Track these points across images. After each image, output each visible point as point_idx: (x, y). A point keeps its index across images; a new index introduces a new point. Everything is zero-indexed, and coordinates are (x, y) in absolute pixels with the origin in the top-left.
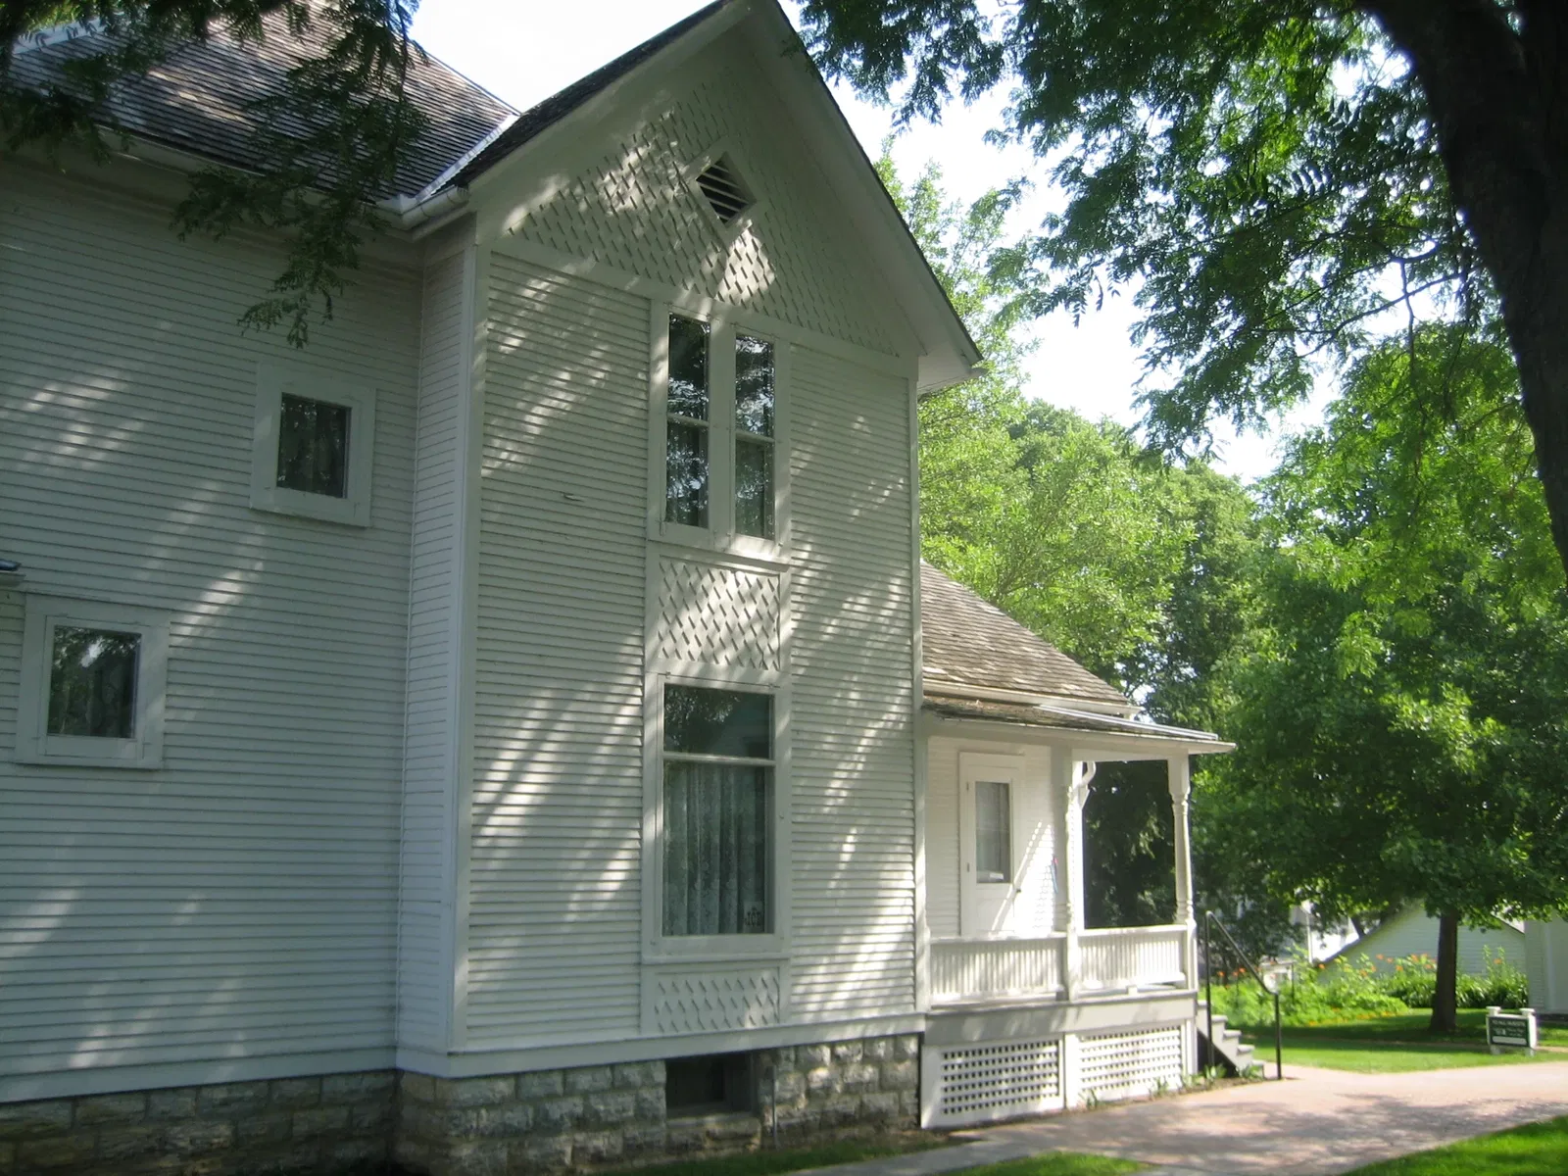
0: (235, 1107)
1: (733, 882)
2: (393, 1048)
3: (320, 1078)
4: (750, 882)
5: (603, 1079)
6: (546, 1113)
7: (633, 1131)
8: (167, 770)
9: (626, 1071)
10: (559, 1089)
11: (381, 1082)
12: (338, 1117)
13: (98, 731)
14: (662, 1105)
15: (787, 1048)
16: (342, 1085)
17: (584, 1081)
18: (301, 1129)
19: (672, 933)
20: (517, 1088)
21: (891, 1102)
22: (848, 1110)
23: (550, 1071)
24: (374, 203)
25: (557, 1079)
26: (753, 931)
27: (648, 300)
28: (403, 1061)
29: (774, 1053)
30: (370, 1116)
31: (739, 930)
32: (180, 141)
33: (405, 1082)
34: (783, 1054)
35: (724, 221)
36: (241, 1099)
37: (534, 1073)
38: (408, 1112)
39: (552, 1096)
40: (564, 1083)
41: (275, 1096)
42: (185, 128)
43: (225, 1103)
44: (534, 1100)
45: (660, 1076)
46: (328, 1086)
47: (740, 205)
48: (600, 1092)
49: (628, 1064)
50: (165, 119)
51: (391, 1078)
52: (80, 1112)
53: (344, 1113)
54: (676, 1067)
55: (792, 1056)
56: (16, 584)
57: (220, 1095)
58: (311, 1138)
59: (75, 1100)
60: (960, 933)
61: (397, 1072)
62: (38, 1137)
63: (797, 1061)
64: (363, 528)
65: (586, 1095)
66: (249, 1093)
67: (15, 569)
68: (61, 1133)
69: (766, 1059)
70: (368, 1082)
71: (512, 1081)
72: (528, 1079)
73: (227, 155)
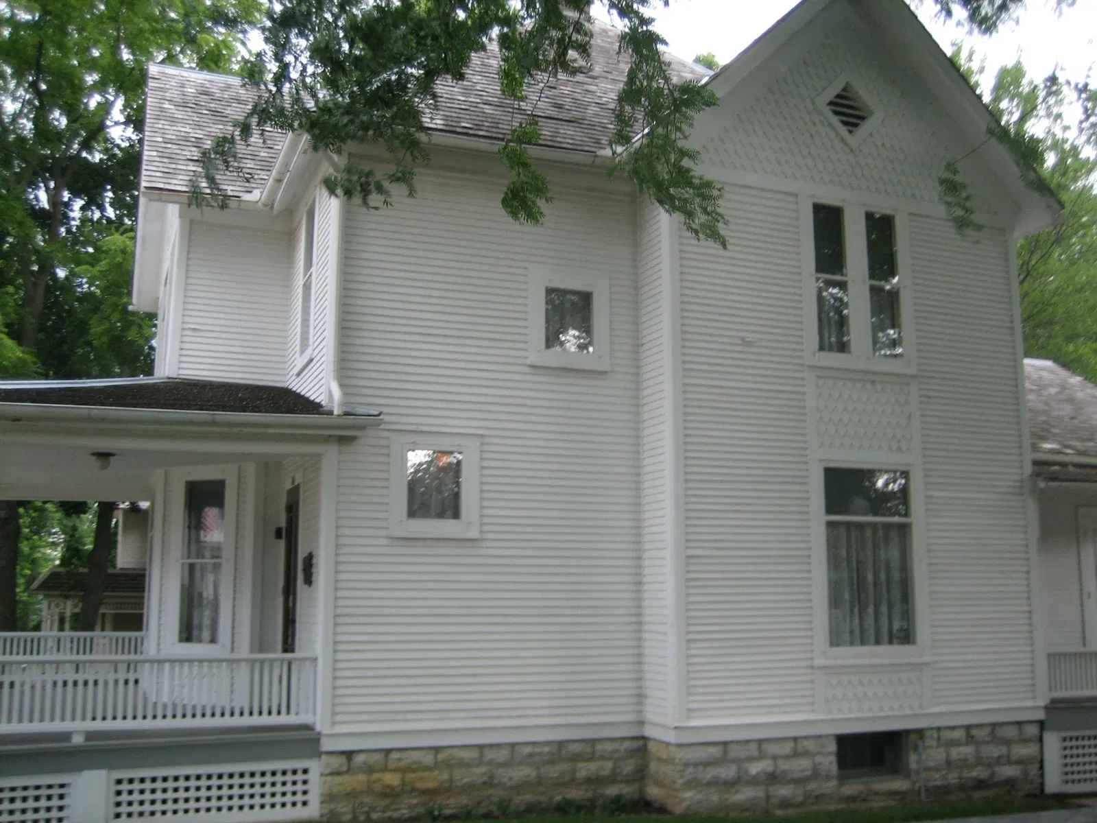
0: (536, 759)
1: (884, 609)
2: (641, 723)
3: (593, 741)
4: (898, 608)
5: (787, 748)
6: (747, 771)
7: (811, 786)
8: (483, 540)
9: (806, 743)
10: (756, 754)
11: (635, 744)
12: (607, 768)
13: (441, 515)
14: (834, 768)
15: (932, 729)
16: (608, 747)
17: (772, 749)
18: (582, 774)
19: (838, 645)
20: (725, 752)
21: (1018, 772)
22: (982, 777)
23: (748, 742)
24: (595, 152)
25: (754, 747)
26: (902, 643)
27: (796, 195)
28: (648, 732)
29: (920, 733)
30: (628, 767)
31: (890, 642)
32: (465, 131)
33: (651, 746)
34: (928, 734)
35: (850, 132)
36: (540, 754)
37: (738, 742)
38: (653, 766)
39: (750, 759)
40: (760, 749)
41: (564, 752)
42: (470, 121)
43: (531, 755)
44: (737, 761)
45: (832, 747)
46: (599, 747)
47: (862, 118)
48: (787, 757)
49: (806, 738)
50: (457, 117)
51: (641, 743)
52: (440, 757)
53: (610, 765)
54: (844, 741)
55: (935, 735)
56: (379, 425)
57: (527, 750)
58: (588, 781)
59: (437, 750)
60: (1084, 645)
61: (644, 738)
62: (414, 771)
63: (939, 739)
64: (607, 372)
65: (775, 758)
66: (546, 749)
67: (379, 415)
68: (428, 769)
69: (913, 737)
70: (627, 744)
71: (721, 748)
72: (733, 746)
73: (495, 135)
